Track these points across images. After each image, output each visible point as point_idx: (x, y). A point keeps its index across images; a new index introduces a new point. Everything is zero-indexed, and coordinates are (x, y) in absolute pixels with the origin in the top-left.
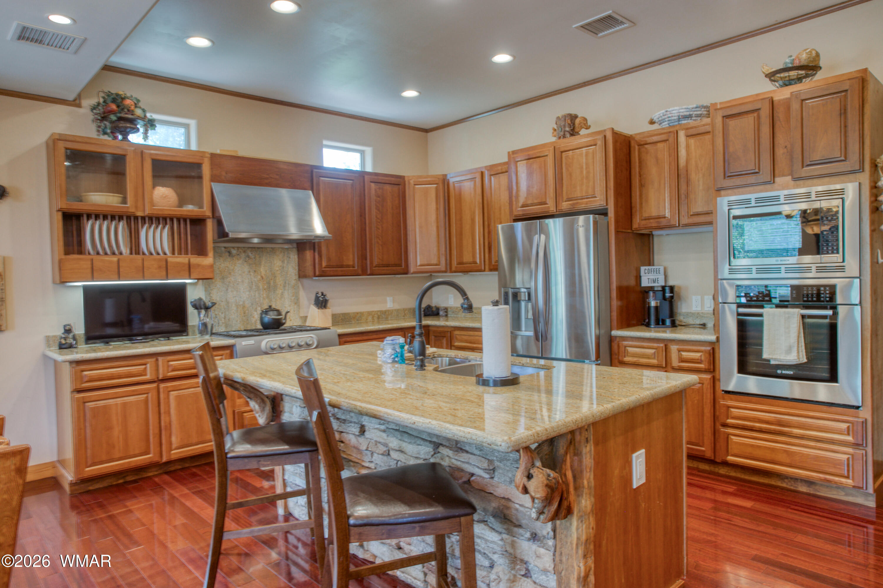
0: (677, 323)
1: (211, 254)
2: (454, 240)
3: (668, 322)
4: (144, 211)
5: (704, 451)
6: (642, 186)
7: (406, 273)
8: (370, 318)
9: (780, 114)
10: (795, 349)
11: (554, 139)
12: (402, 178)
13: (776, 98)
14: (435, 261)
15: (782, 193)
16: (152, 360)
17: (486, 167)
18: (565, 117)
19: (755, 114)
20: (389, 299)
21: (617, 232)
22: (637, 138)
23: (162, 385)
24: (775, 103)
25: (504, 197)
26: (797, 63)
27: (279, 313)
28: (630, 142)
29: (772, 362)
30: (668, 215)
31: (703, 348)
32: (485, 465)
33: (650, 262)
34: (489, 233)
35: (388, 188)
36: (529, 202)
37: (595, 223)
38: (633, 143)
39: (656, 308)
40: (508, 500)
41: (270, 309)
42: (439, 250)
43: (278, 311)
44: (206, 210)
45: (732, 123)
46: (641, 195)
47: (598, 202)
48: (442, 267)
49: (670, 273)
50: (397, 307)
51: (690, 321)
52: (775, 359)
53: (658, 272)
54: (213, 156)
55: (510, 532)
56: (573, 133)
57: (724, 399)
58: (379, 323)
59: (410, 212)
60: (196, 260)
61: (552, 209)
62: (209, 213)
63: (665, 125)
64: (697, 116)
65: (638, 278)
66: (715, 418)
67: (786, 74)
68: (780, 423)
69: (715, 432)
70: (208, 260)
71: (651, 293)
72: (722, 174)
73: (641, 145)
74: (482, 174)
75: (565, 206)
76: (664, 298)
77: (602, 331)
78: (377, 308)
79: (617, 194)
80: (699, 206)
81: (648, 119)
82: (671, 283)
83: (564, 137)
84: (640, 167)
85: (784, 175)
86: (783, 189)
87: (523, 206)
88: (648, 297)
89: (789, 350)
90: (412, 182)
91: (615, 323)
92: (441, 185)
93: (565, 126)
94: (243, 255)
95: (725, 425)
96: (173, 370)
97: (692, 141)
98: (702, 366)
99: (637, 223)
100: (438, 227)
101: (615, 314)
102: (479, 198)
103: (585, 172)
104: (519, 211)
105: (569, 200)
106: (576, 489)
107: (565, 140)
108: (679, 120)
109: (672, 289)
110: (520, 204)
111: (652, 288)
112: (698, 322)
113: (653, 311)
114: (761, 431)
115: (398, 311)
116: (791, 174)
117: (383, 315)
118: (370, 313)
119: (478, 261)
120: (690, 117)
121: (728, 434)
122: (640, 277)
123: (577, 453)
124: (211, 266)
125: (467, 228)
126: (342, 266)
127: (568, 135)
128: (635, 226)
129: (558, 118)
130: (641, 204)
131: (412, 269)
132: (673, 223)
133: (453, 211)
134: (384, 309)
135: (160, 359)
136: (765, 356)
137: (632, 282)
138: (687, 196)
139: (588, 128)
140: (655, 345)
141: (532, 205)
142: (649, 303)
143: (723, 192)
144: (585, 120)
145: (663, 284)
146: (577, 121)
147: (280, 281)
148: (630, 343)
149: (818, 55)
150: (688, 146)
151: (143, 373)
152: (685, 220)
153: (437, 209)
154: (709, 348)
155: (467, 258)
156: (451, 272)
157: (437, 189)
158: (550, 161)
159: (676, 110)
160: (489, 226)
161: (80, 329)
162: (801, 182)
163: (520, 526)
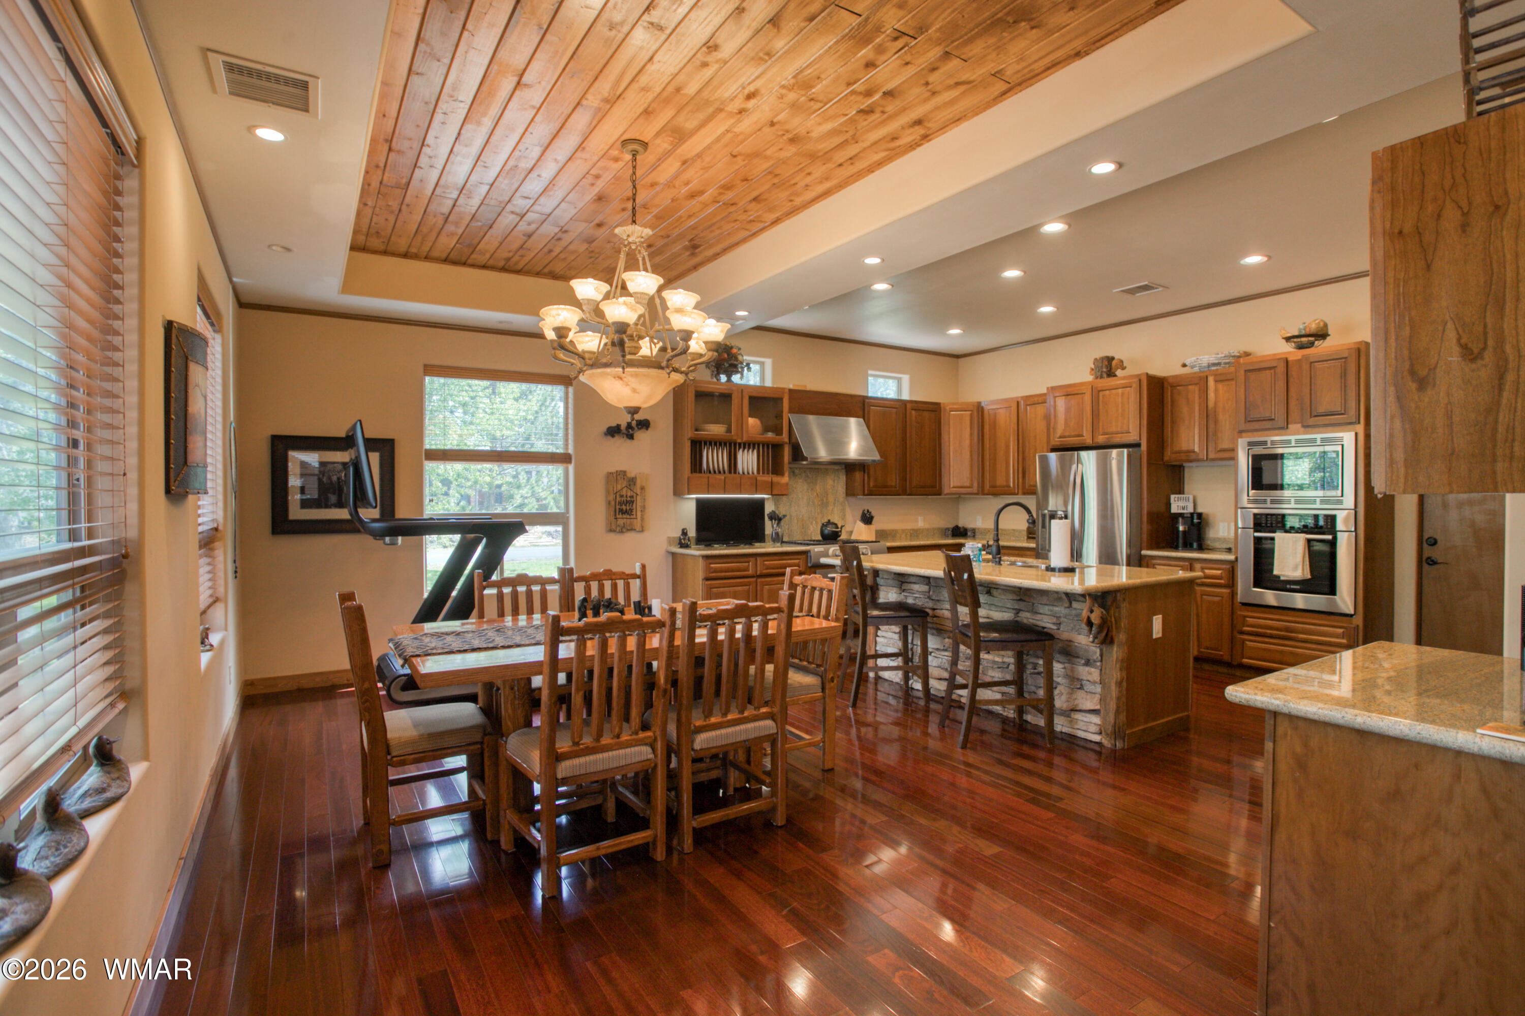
0: (1204, 546)
1: (787, 474)
2: (987, 464)
3: (1195, 545)
4: (742, 438)
5: (1222, 655)
6: (1173, 422)
7: (940, 494)
8: (903, 536)
9: (1293, 372)
10: (1300, 567)
11: (1090, 378)
12: (938, 404)
13: (1290, 359)
14: (967, 484)
15: (1293, 438)
16: (752, 559)
17: (1022, 398)
18: (1103, 359)
19: (1272, 371)
20: (920, 519)
21: (1149, 464)
22: (1170, 380)
23: (759, 580)
24: (1290, 364)
25: (1041, 426)
26: (1308, 332)
27: (836, 526)
28: (1163, 383)
29: (1282, 578)
30: (1197, 449)
31: (1224, 566)
32: (1054, 620)
33: (1180, 491)
34: (1024, 459)
35: (926, 414)
36: (1067, 434)
37: (1129, 456)
38: (1166, 385)
39: (1184, 532)
40: (1070, 641)
41: (829, 522)
42: (971, 473)
43: (836, 524)
44: (785, 437)
45: (1252, 376)
46: (1172, 432)
47: (1132, 437)
48: (975, 490)
49: (1199, 502)
50: (927, 526)
51: (1217, 545)
52: (1284, 576)
53: (1187, 500)
54: (791, 391)
55: (1070, 662)
56: (1111, 374)
57: (1241, 610)
58: (911, 540)
59: (944, 436)
60: (776, 479)
61: (1089, 441)
62: (787, 440)
63: (1196, 369)
64: (1225, 363)
65: (1168, 505)
66: (1233, 626)
67: (1299, 340)
68: (1287, 630)
69: (1232, 640)
70: (785, 479)
71: (1180, 520)
72: (1243, 419)
73: (1173, 386)
74: (1018, 402)
75: (1101, 439)
76: (1192, 523)
77: (1133, 551)
78: (909, 526)
79: (1150, 431)
80: (1225, 445)
81: (1181, 363)
82: (1199, 510)
83: (1101, 377)
84: (1172, 406)
85: (1295, 423)
86: (1294, 434)
87: (1060, 437)
88: (1177, 522)
89: (1295, 568)
90: (948, 408)
91: (1145, 544)
92: (975, 413)
93: (1102, 367)
94: (804, 475)
95: (1242, 633)
96: (767, 569)
97: (1220, 386)
98: (1222, 581)
99: (1168, 455)
100: (971, 452)
101: (1145, 536)
102: (1013, 426)
103: (1120, 410)
104: (1056, 441)
105: (1105, 434)
106: (1117, 628)
107: (1102, 380)
108: (1209, 366)
109: (1200, 515)
110: (1058, 435)
111: (1181, 515)
112: (1225, 546)
113: (1181, 535)
114: (1271, 636)
115: (928, 530)
116: (1302, 422)
117: (915, 533)
118: (903, 531)
119: (1012, 485)
120: (1219, 364)
121: (1243, 641)
122: (1170, 504)
123: (1118, 607)
124: (787, 484)
125: (1001, 454)
126: (885, 487)
127: (1105, 375)
128: (1166, 458)
129: (1096, 359)
130: (1172, 439)
131: (946, 490)
132: (1201, 457)
133: (987, 437)
134: (915, 528)
135: (759, 559)
136: (1275, 572)
137: (1162, 509)
138: (1215, 433)
139: (1124, 368)
140: (1181, 563)
141: (1069, 437)
142: (1178, 528)
143: (1244, 434)
144: (1122, 361)
145: (1192, 511)
146: (1114, 363)
147: (831, 498)
148: (1158, 562)
149: (1326, 325)
150: (1216, 390)
151: (747, 569)
152: (1211, 456)
153: (971, 435)
154: (1228, 567)
155: (1000, 481)
156: (983, 494)
157: (971, 416)
158: (1087, 398)
159: (1206, 359)
160: (1023, 453)
161: (692, 533)
162: (1310, 429)
163: (1078, 657)
